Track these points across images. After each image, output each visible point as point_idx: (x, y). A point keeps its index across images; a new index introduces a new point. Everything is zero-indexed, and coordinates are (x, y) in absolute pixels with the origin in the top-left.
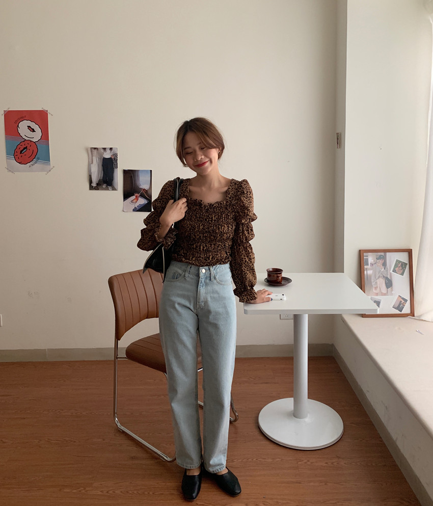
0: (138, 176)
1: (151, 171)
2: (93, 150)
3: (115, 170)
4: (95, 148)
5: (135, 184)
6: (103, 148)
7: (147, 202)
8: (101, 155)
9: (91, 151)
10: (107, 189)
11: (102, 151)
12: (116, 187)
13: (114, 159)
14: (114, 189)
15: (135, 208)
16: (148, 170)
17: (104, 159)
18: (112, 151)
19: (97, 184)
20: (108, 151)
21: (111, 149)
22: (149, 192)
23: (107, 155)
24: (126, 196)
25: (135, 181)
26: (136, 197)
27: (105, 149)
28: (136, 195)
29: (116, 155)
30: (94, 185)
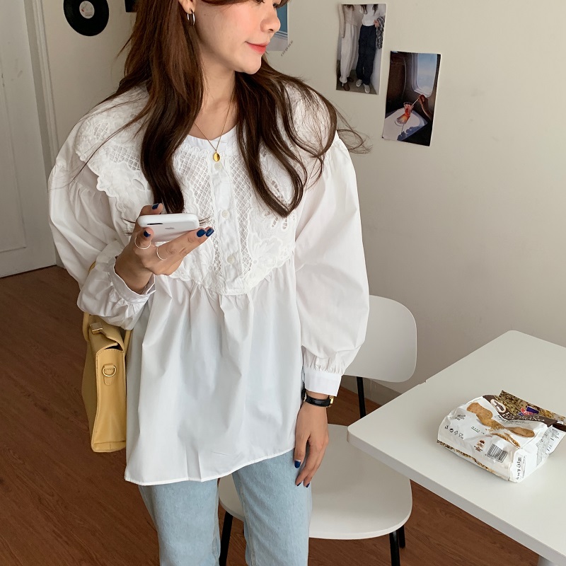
0: (415, 67)
1: (439, 56)
2: (346, 9)
3: (378, 51)
4: (349, 6)
5: (408, 83)
6: (362, 6)
7: (423, 125)
8: (358, 19)
9: (344, 12)
10: (361, 90)
11: (361, 11)
12: (376, 88)
13: (379, 28)
14: (373, 91)
15: (403, 133)
16: (433, 55)
17: (363, 27)
18: (377, 12)
19: (348, 79)
20: (371, 11)
21: (375, 6)
22: (430, 104)
23: (368, 21)
24: (391, 107)
25: (409, 76)
26: (407, 110)
27: (364, 7)
28: (407, 106)
29: (381, 20)
30: (344, 80)
